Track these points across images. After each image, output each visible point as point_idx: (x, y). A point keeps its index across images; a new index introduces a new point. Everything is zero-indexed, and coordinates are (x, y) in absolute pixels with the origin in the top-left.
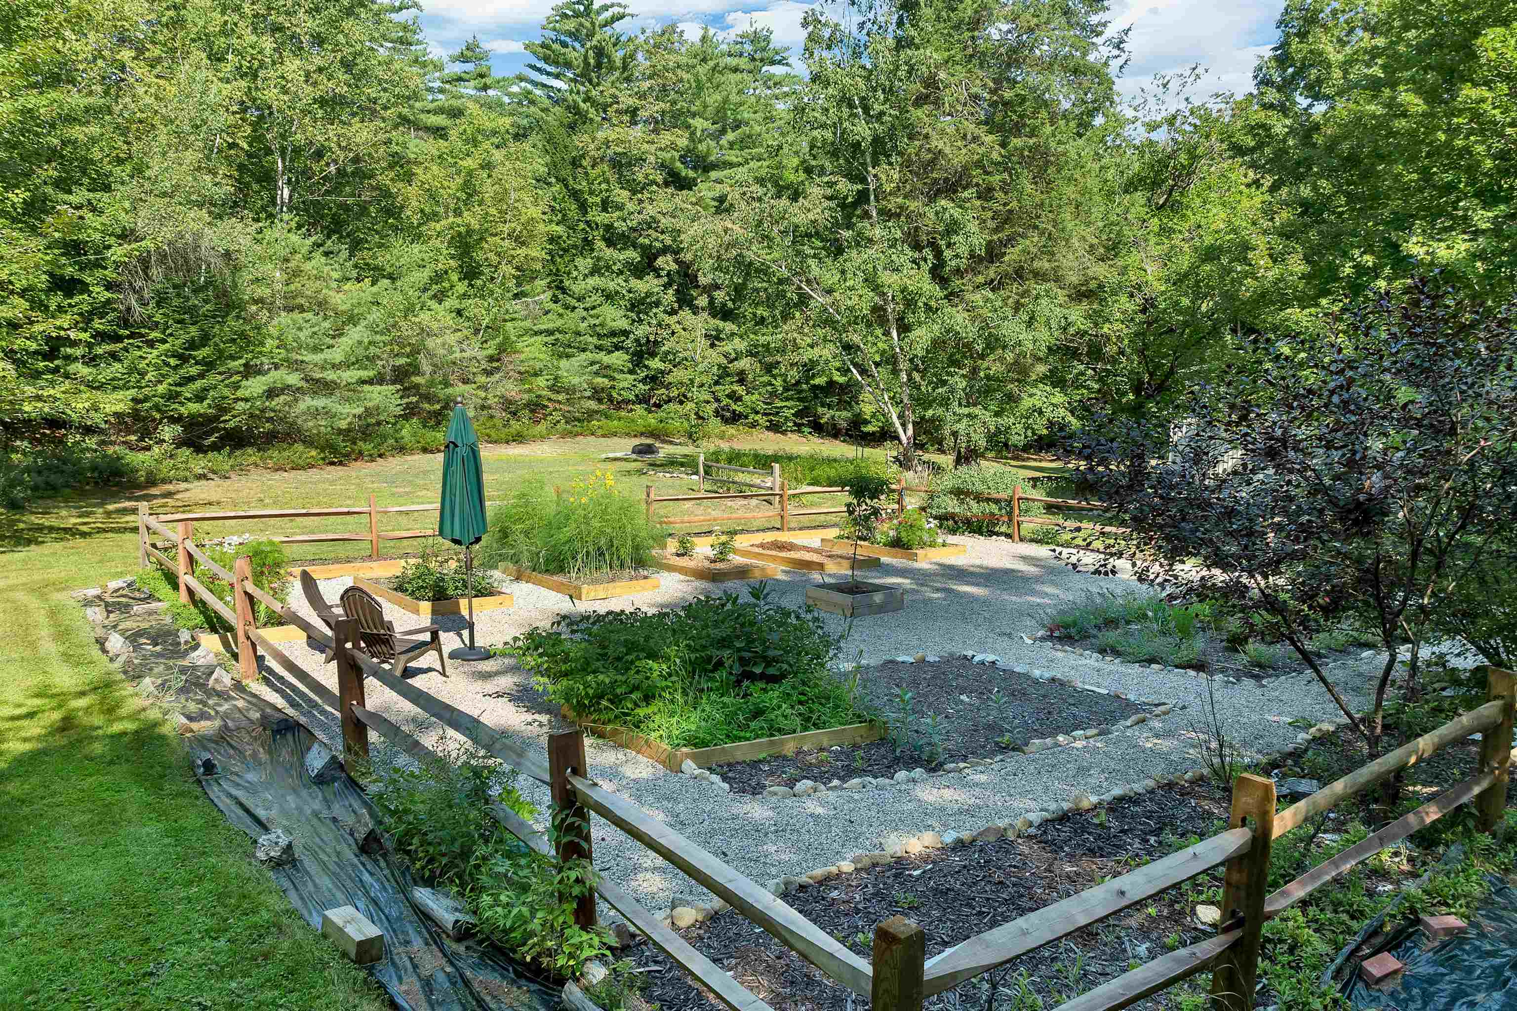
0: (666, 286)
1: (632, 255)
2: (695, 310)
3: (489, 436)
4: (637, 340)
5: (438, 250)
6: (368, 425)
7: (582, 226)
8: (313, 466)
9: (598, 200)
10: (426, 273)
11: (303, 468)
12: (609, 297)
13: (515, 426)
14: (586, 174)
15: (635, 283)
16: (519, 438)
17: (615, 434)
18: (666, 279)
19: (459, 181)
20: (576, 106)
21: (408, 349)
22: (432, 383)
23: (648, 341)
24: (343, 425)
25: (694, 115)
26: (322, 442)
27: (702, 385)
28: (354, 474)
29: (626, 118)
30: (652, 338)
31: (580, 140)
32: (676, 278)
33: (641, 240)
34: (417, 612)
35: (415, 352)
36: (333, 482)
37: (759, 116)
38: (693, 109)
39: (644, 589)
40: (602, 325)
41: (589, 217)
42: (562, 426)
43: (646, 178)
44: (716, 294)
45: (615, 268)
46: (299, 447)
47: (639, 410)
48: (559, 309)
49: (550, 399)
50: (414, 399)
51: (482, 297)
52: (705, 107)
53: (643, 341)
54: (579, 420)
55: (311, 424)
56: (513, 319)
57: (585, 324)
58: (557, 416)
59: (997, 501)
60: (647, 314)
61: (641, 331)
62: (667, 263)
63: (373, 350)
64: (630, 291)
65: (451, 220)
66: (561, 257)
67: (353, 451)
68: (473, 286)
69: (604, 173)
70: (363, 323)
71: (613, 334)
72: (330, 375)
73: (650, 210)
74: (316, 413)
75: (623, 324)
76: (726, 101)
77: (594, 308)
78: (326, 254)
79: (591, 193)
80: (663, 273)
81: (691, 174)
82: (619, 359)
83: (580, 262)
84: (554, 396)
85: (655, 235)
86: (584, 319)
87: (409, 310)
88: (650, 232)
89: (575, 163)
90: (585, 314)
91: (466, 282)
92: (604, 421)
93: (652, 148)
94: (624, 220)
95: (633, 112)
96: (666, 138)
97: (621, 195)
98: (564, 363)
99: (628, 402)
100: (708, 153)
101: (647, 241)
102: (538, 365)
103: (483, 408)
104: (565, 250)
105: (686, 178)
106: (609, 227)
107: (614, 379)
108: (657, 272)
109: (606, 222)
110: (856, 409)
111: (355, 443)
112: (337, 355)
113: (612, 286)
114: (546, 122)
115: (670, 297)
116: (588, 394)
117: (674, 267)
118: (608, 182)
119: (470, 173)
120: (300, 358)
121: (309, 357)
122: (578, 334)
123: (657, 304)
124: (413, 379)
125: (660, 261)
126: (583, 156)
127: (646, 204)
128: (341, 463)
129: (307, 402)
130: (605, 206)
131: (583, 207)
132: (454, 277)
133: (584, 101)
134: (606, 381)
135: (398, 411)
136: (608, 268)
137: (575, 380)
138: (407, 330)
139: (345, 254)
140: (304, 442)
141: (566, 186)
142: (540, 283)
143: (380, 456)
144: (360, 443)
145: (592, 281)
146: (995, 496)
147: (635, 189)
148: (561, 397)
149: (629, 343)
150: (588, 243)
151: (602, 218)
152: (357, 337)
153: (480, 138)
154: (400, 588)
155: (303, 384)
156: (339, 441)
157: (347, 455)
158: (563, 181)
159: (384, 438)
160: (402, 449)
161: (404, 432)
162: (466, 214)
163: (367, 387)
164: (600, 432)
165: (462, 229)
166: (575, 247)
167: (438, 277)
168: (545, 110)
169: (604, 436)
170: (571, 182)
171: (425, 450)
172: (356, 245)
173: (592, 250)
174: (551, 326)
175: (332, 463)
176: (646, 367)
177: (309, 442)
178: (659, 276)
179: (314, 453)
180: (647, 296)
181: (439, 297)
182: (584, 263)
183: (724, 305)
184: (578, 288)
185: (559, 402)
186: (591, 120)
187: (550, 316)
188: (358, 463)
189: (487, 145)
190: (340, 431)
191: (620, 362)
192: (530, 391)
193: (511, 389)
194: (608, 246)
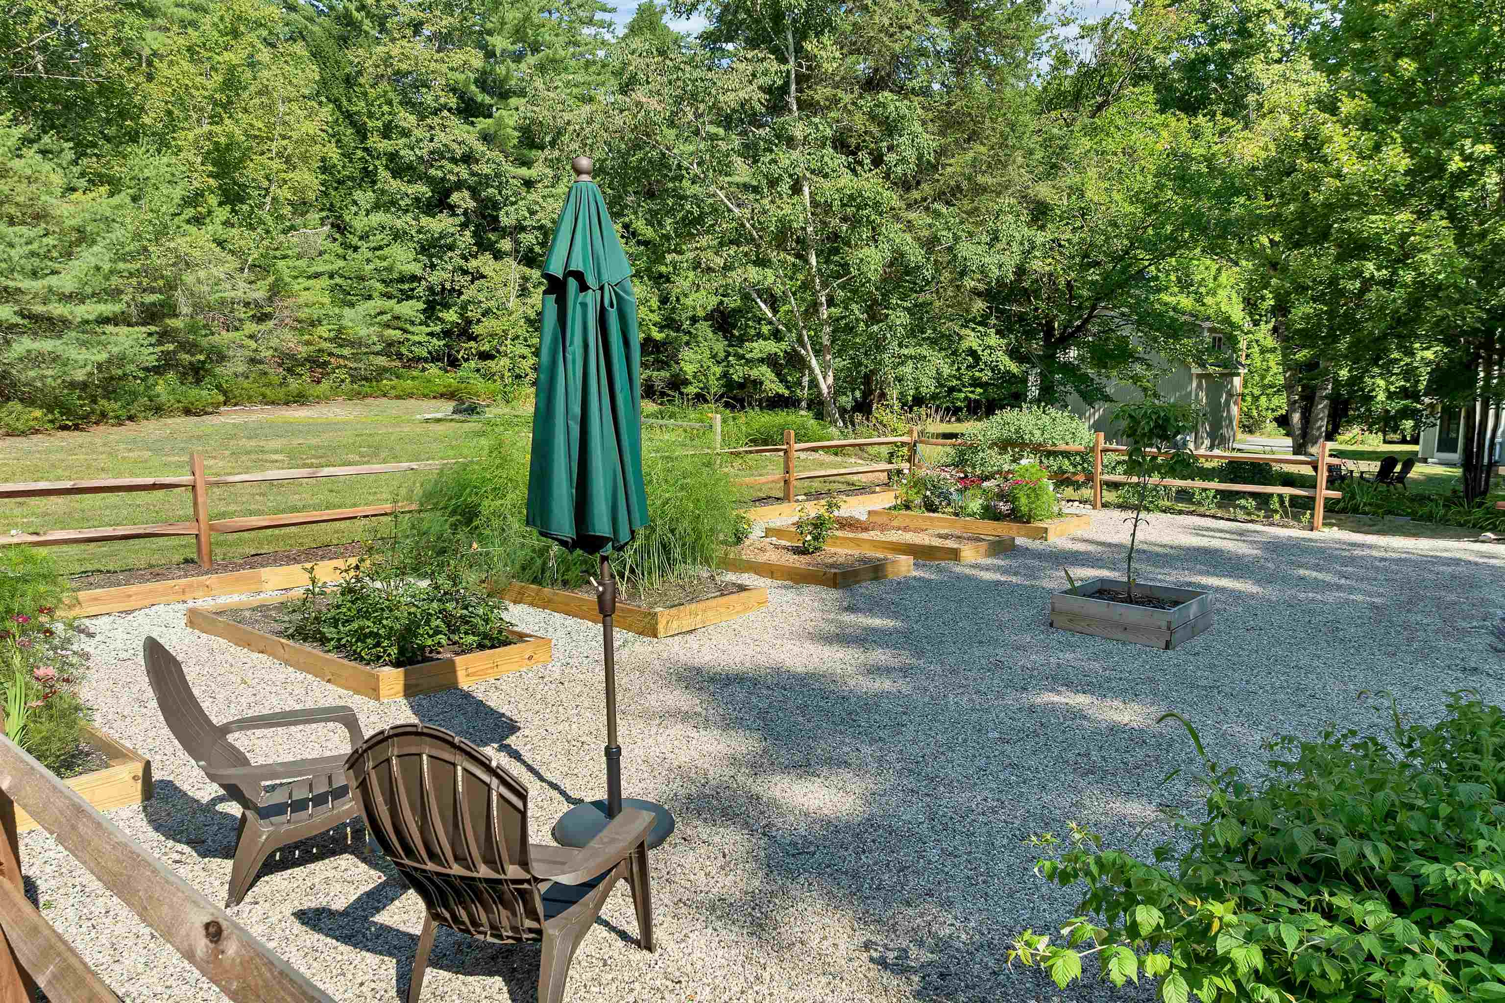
0: (464, 226)
1: (423, 189)
2: (498, 255)
3: (264, 396)
4: (431, 289)
5: (192, 164)
6: (112, 378)
7: (360, 153)
8: (37, 432)
9: (379, 124)
10: (178, 193)
11: (23, 434)
12: (398, 236)
13: (294, 384)
14: (365, 94)
15: (425, 220)
16: (300, 399)
17: (411, 396)
18: (462, 218)
19: (218, 78)
20: (347, 15)
21: (161, 283)
22: (193, 329)
23: (443, 289)
24: (80, 376)
25: (490, 33)
26: (50, 399)
27: (517, 337)
28: (98, 441)
29: (409, 32)
30: (448, 286)
31: (354, 55)
32: (473, 217)
33: (432, 172)
34: (374, 692)
35: (171, 286)
36: (71, 451)
37: (562, 39)
38: (489, 25)
39: (747, 609)
40: (389, 269)
41: (369, 143)
42: (347, 386)
43: (436, 101)
44: (521, 236)
45: (402, 203)
46: (16, 406)
47: (433, 370)
48: (336, 247)
49: (331, 354)
50: (171, 347)
51: (251, 227)
52: (503, 24)
53: (438, 289)
54: (366, 379)
55: (32, 374)
56: (284, 257)
57: (371, 266)
58: (341, 374)
59: (1066, 454)
60: (441, 258)
61: (435, 278)
62: (463, 199)
63: (115, 281)
64: (419, 232)
65: (206, 128)
66: (336, 189)
67: (93, 412)
68: (236, 212)
69: (386, 92)
70: (101, 243)
71: (402, 280)
72: (57, 309)
73: (442, 138)
74: (36, 359)
75: (415, 268)
76: (527, 18)
77: (380, 248)
78: (44, 152)
79: (371, 115)
80: (459, 211)
81: (488, 100)
82: (411, 309)
83: (358, 195)
84: (337, 351)
85: (449, 166)
86: (368, 261)
87: (161, 233)
88: (444, 162)
89: (349, 81)
90: (370, 255)
91: (228, 208)
92: (395, 381)
93: (444, 68)
94: (412, 149)
95: (417, 27)
96: (457, 57)
97: (406, 119)
98: (347, 311)
99: (419, 359)
100: (507, 77)
101: (440, 174)
102: (316, 313)
103: (253, 361)
104: (339, 182)
105: (482, 104)
106: (393, 157)
107: (405, 331)
108: (452, 208)
109: (390, 149)
110: (675, 368)
111: (94, 401)
112: (66, 282)
113: (399, 224)
114: (312, 33)
115: (468, 237)
116: (378, 348)
117: (472, 204)
118: (390, 103)
119: (232, 69)
120: (11, 284)
121: (26, 284)
122: (362, 279)
123: (451, 248)
124: (168, 321)
125: (455, 198)
126: (360, 73)
127: (437, 131)
128: (77, 427)
129: (24, 345)
130: (387, 132)
131: (362, 133)
132: (213, 200)
133: (358, 10)
134: (398, 333)
135: (151, 361)
136: (393, 203)
137: (363, 332)
138: (158, 257)
139: (69, 155)
140: (22, 400)
141: (339, 107)
142: (314, 216)
143: (131, 418)
144: (102, 402)
145: (377, 218)
146: (1062, 447)
147: (422, 112)
148: (346, 352)
149: (420, 291)
150: (368, 176)
151: (384, 145)
152: (93, 261)
153: (242, 28)
154: (302, 634)
155: (18, 320)
156: (75, 399)
157: (86, 417)
158: (336, 102)
159: (135, 395)
160: (158, 410)
161: (159, 389)
162: (227, 121)
163: (109, 328)
164: (393, 393)
165: (223, 140)
166: (352, 178)
167: (193, 199)
168: (311, 20)
169: (398, 397)
170: (345, 103)
171: (187, 412)
172: (81, 149)
173: (374, 182)
174: (328, 267)
175: (65, 428)
176: (439, 319)
177: (29, 401)
178: (454, 215)
179: (38, 413)
180: (441, 237)
181: (198, 221)
182: (365, 197)
183: (531, 250)
184: (360, 223)
185: (342, 357)
186: (366, 33)
187: (326, 257)
188: (102, 428)
189: (252, 37)
190: (73, 385)
191: (412, 313)
192: (308, 343)
193: (290, 341)
194: (394, 177)
